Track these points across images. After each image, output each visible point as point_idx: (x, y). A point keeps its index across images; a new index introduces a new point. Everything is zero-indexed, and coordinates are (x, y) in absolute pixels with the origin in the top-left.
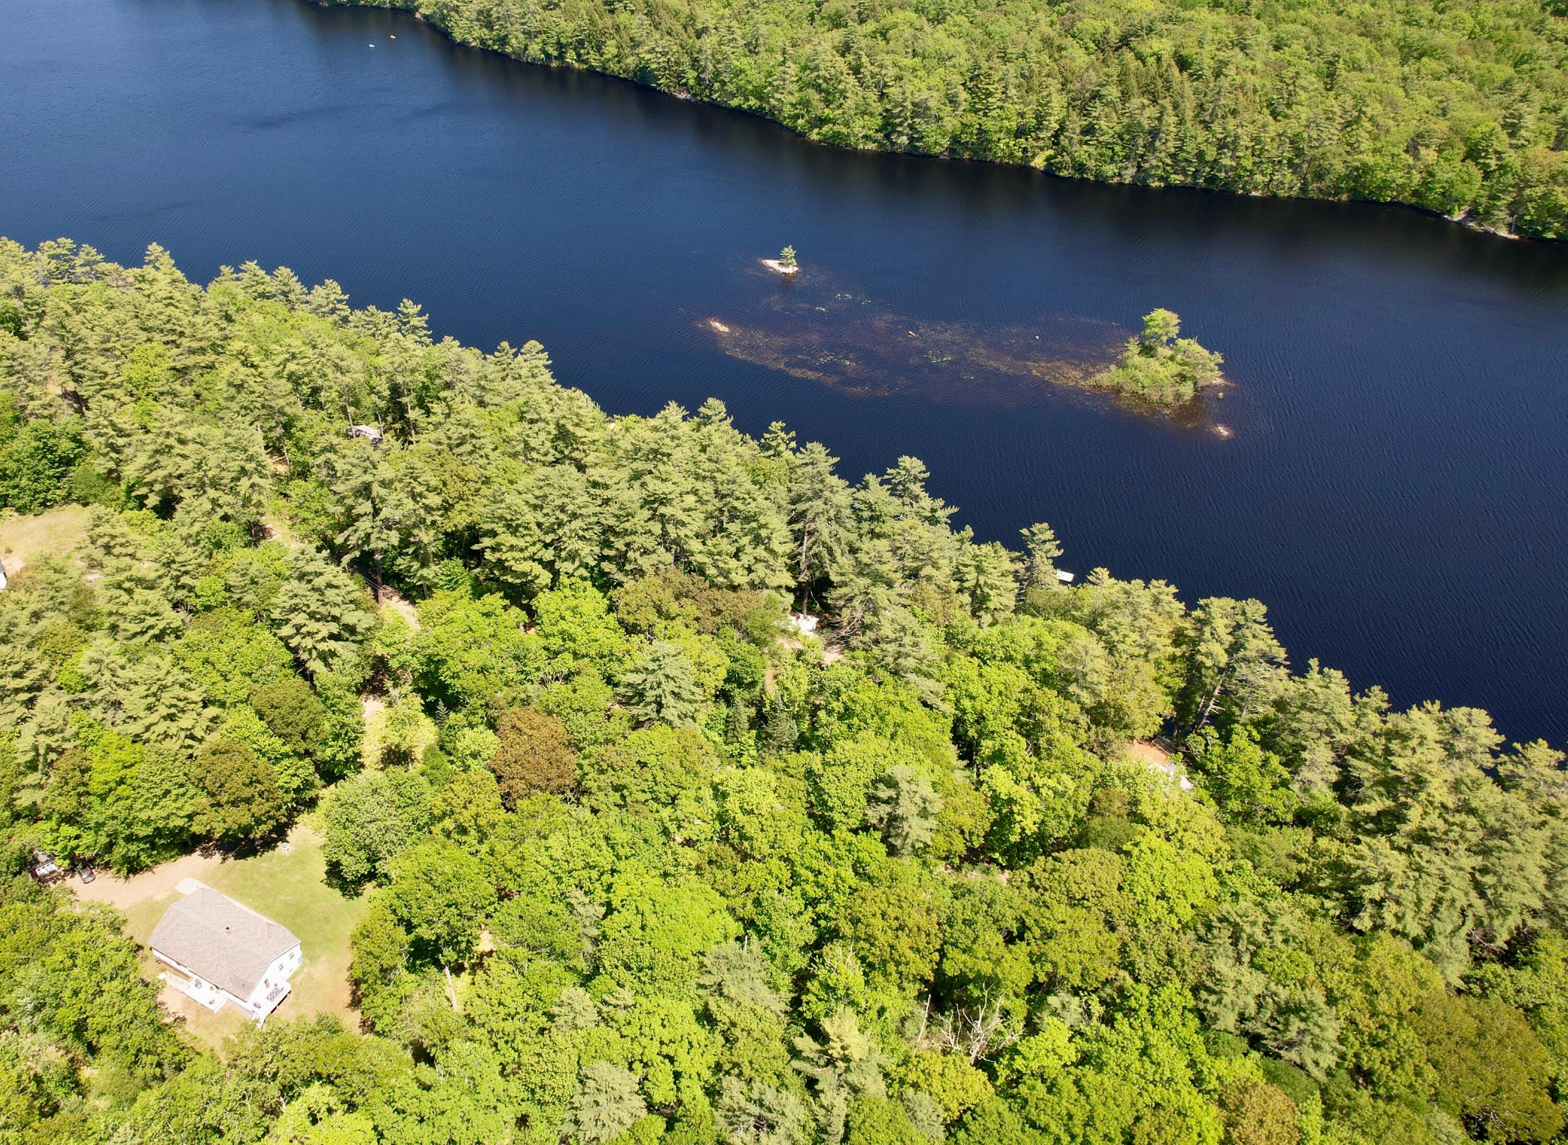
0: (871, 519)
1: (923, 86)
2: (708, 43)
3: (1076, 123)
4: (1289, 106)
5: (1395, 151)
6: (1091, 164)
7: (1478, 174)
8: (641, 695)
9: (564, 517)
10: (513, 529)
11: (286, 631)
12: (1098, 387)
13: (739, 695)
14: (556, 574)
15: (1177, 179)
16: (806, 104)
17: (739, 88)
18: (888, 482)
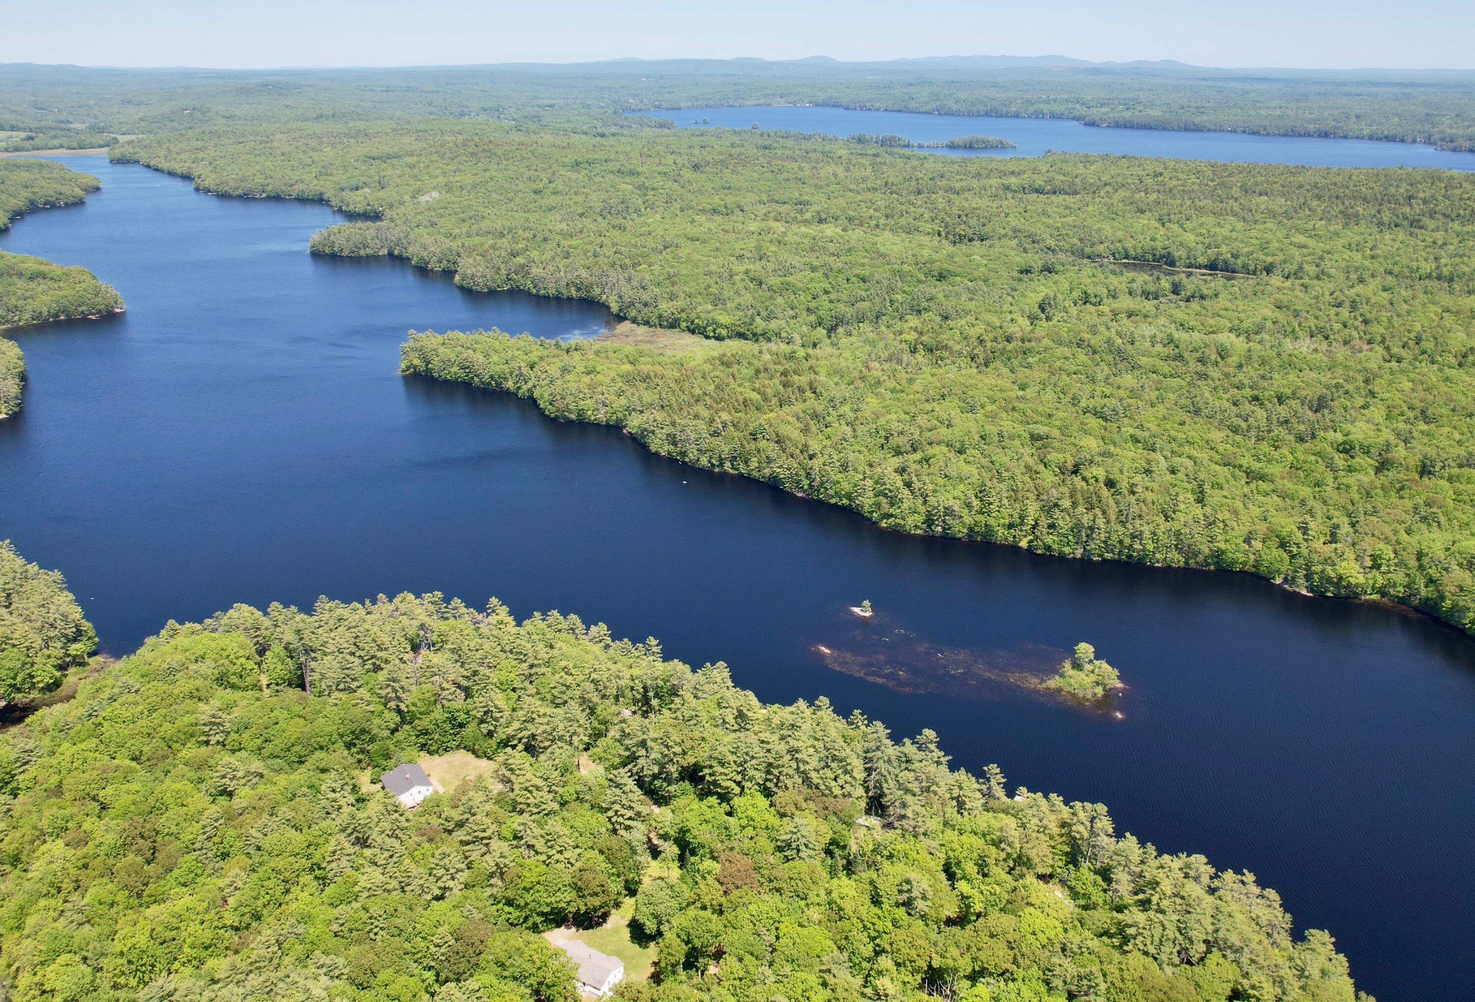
0: (907, 762)
1: (950, 496)
2: (816, 463)
3: (1044, 522)
4: (1174, 512)
5: (1238, 541)
6: (1055, 547)
7: (1286, 557)
8: (789, 845)
9: (748, 758)
10: (722, 764)
11: (610, 813)
12: (1048, 689)
13: (837, 852)
14: (743, 788)
15: (1108, 556)
16: (878, 505)
17: (836, 493)
18: (917, 743)
